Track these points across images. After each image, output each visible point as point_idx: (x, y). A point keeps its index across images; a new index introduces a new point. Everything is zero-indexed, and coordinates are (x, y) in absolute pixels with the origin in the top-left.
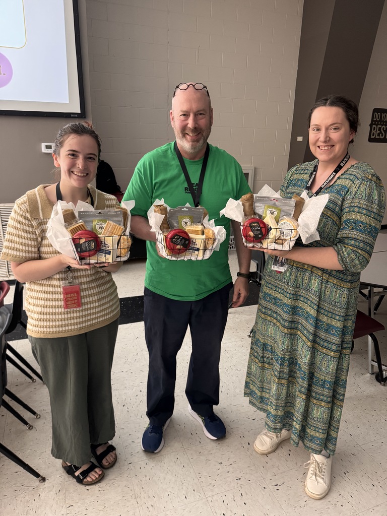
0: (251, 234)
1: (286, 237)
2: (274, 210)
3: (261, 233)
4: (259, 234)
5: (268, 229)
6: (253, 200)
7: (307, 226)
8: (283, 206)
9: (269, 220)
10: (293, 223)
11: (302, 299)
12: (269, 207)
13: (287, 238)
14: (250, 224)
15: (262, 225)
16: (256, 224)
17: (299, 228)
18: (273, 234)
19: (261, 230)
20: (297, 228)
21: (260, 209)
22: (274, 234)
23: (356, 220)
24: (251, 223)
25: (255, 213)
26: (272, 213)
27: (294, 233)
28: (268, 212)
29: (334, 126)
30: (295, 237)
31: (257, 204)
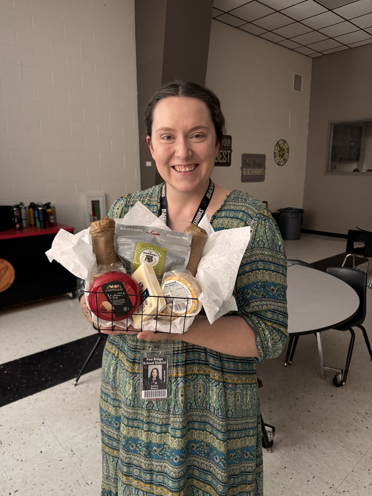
0: (107, 305)
1: (177, 309)
2: (154, 253)
3: (128, 303)
4: (124, 305)
5: (143, 295)
6: (113, 231)
7: (214, 287)
8: (170, 244)
9: (143, 274)
10: (189, 285)
11: (196, 425)
12: (144, 246)
13: (179, 312)
14: (104, 286)
15: (128, 288)
16: (116, 286)
17: (202, 295)
18: (151, 306)
19: (126, 297)
20: (198, 294)
21: (127, 249)
22: (154, 306)
23: (264, 282)
24: (107, 285)
25: (118, 259)
26: (149, 259)
27: (191, 305)
28: (143, 257)
29: (196, 132)
30: (194, 312)
31: (121, 240)
